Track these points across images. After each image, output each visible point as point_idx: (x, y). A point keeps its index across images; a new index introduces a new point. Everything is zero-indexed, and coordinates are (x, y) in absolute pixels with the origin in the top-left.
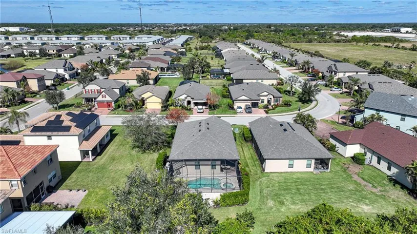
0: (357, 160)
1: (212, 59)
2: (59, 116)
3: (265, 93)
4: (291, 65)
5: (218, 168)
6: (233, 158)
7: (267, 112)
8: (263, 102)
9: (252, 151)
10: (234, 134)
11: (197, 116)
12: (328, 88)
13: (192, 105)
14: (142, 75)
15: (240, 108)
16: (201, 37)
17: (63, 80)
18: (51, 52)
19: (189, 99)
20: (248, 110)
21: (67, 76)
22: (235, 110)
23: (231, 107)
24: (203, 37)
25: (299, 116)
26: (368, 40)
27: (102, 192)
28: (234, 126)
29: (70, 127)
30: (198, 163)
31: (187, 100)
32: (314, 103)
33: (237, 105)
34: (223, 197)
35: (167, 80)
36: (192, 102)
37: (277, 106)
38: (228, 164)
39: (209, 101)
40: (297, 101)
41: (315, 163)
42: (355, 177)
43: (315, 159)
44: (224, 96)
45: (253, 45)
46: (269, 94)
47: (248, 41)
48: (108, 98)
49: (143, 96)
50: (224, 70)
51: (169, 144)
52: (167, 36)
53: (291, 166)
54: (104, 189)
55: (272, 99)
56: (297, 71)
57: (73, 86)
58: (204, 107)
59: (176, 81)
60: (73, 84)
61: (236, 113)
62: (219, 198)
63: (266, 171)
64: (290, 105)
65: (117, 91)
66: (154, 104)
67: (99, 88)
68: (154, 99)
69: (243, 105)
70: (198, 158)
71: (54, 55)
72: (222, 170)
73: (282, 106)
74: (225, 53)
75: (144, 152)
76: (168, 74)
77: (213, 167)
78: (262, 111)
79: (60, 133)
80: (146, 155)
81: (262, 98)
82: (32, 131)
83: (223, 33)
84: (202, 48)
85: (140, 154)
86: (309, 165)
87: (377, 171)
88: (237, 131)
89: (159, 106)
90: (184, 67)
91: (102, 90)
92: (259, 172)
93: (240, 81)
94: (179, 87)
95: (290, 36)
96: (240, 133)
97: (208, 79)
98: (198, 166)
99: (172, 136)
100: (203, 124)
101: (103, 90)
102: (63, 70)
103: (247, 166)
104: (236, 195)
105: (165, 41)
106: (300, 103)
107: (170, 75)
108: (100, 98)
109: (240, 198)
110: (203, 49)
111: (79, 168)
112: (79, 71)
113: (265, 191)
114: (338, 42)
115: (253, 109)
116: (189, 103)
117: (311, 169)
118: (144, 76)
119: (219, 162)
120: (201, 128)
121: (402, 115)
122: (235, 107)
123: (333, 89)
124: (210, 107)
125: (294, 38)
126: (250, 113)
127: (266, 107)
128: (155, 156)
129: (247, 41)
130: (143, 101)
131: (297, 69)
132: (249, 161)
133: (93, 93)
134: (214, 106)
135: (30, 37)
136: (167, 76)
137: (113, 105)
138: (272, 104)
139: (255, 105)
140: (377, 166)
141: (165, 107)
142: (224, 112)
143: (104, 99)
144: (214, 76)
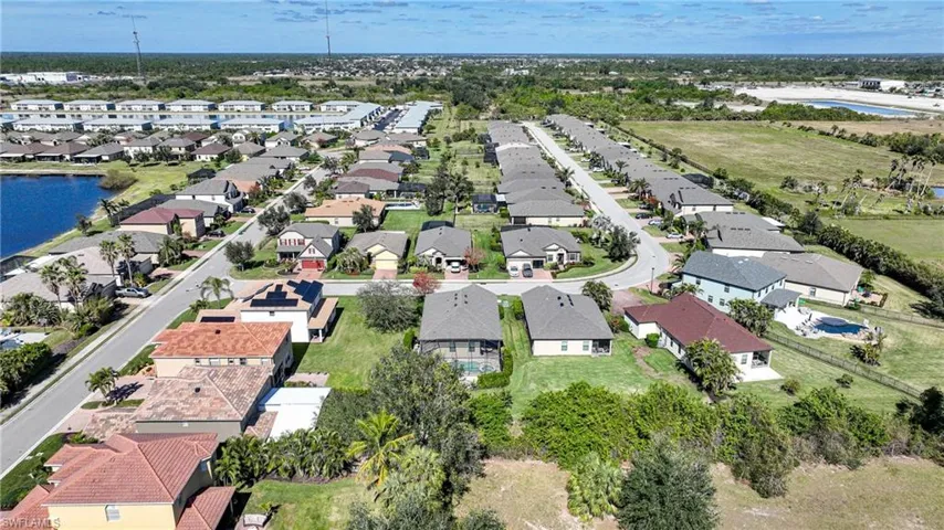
0: (650, 342)
1: (478, 166)
2: (279, 287)
3: (554, 247)
4: (620, 183)
5: (477, 350)
6: (495, 339)
7: (554, 276)
8: (551, 259)
9: (522, 331)
10: (501, 308)
11: (453, 282)
12: (664, 232)
13: (444, 264)
14: (361, 212)
15: (515, 269)
16: (456, 104)
17: (227, 215)
18: (175, 150)
19: (439, 255)
20: (527, 273)
21: (231, 209)
22: (507, 271)
23: (503, 268)
24: (461, 103)
25: (590, 284)
26: (796, 116)
27: (346, 375)
28: (503, 297)
29: (297, 300)
30: (453, 343)
31: (436, 256)
32: (632, 260)
33: (510, 264)
34: (481, 380)
35: (400, 216)
36: (444, 259)
37: (572, 265)
38: (490, 345)
39: (468, 259)
40: (605, 257)
41: (593, 346)
42: (640, 362)
43: (594, 340)
44: (493, 249)
45: (561, 129)
46: (560, 247)
47: (553, 119)
48: (318, 254)
49: (369, 251)
50: (497, 196)
51: (415, 322)
52: (388, 101)
53: (564, 348)
54: (347, 372)
55: (565, 255)
56: (626, 196)
57: (245, 225)
58: (462, 267)
59: (414, 217)
60: (243, 223)
61: (508, 277)
62: (476, 379)
63: (535, 354)
64: (593, 264)
65: (329, 242)
66: (386, 262)
67: (302, 237)
68: (387, 255)
69: (520, 264)
70: (453, 337)
71: (182, 156)
72: (482, 352)
73: (578, 266)
74: (503, 153)
75: (385, 332)
76: (399, 203)
77: (471, 349)
78: (549, 273)
79: (287, 308)
80: (387, 336)
81: (549, 253)
82: (252, 305)
83: (504, 91)
84: (458, 138)
85: (379, 334)
86: (586, 348)
87: (669, 355)
88: (506, 305)
89: (394, 266)
90: (427, 189)
91: (307, 242)
92: (526, 355)
93: (520, 222)
94: (421, 233)
95: (641, 103)
96: (510, 308)
97: (469, 213)
98: (453, 349)
99: (419, 312)
100: (459, 297)
101: (310, 240)
102: (223, 197)
103: (514, 349)
104: (495, 376)
105: (384, 115)
106: (609, 261)
107: (402, 205)
108: (306, 254)
109: (500, 379)
110: (461, 140)
111: (309, 350)
112: (247, 197)
113: (529, 375)
114: (734, 119)
115: (535, 270)
116: (439, 260)
117: (589, 352)
118: (365, 213)
119: (479, 343)
120: (457, 302)
121: (727, 284)
122: (508, 268)
123: (670, 236)
124: (470, 267)
125: (647, 110)
126: (530, 277)
127: (555, 267)
128: (400, 336)
129: (548, 117)
130: (369, 258)
131: (627, 192)
132: (516, 344)
133: (292, 244)
134: (476, 267)
135: (108, 106)
136: (398, 206)
137: (326, 264)
138: (565, 262)
139: (538, 264)
140: (670, 349)
141: (403, 268)
142: (491, 275)
143: (312, 255)
144: (479, 207)
